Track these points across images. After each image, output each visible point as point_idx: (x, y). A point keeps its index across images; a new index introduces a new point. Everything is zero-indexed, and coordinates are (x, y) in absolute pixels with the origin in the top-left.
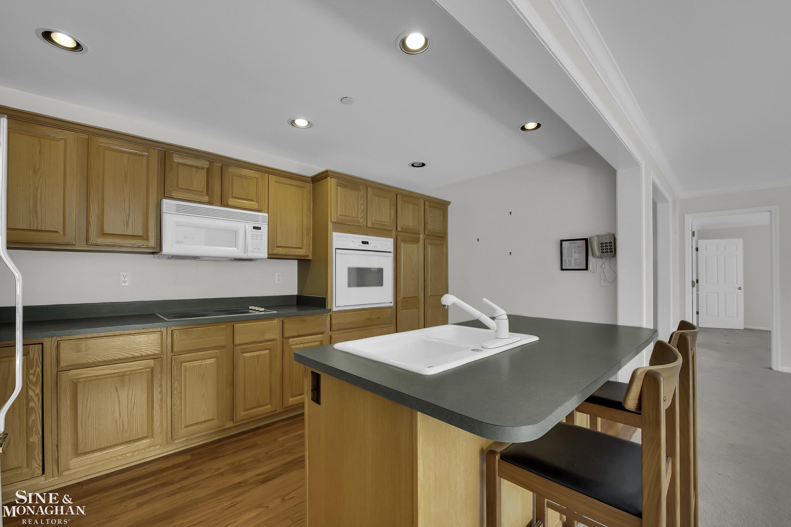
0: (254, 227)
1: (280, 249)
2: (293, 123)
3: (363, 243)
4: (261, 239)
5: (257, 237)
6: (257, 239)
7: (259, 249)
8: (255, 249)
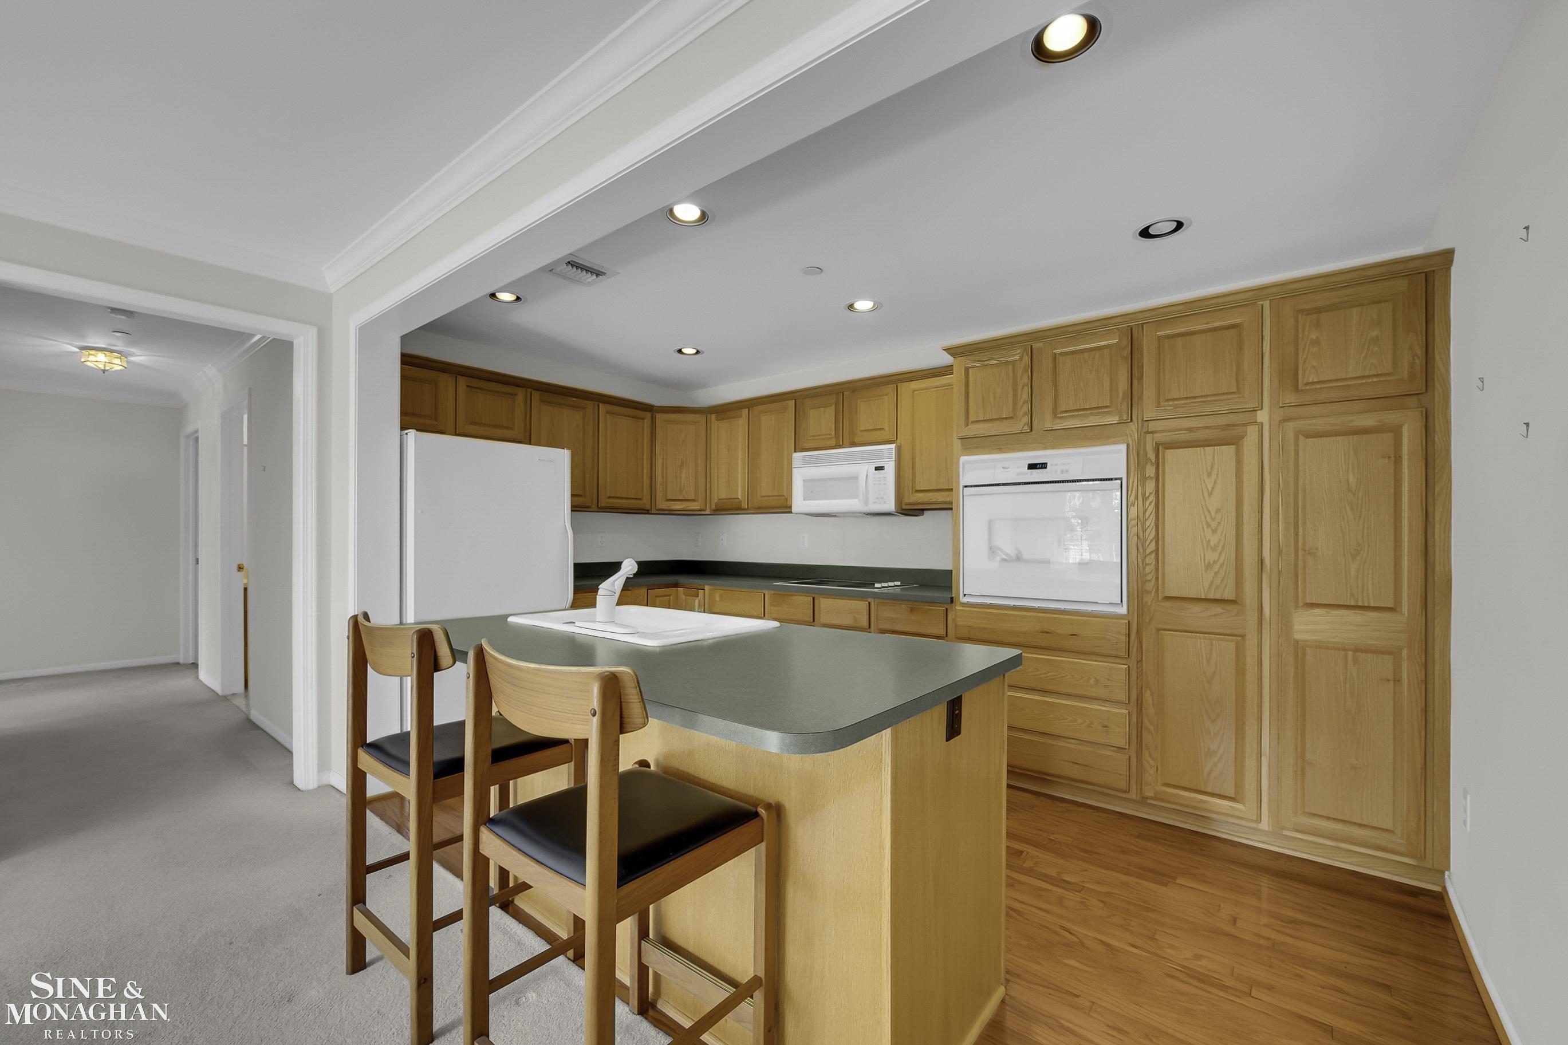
0: (876, 467)
1: (920, 495)
2: (851, 307)
3: (1032, 467)
4: (885, 484)
5: (879, 481)
6: (879, 484)
7: (882, 498)
8: (877, 498)
